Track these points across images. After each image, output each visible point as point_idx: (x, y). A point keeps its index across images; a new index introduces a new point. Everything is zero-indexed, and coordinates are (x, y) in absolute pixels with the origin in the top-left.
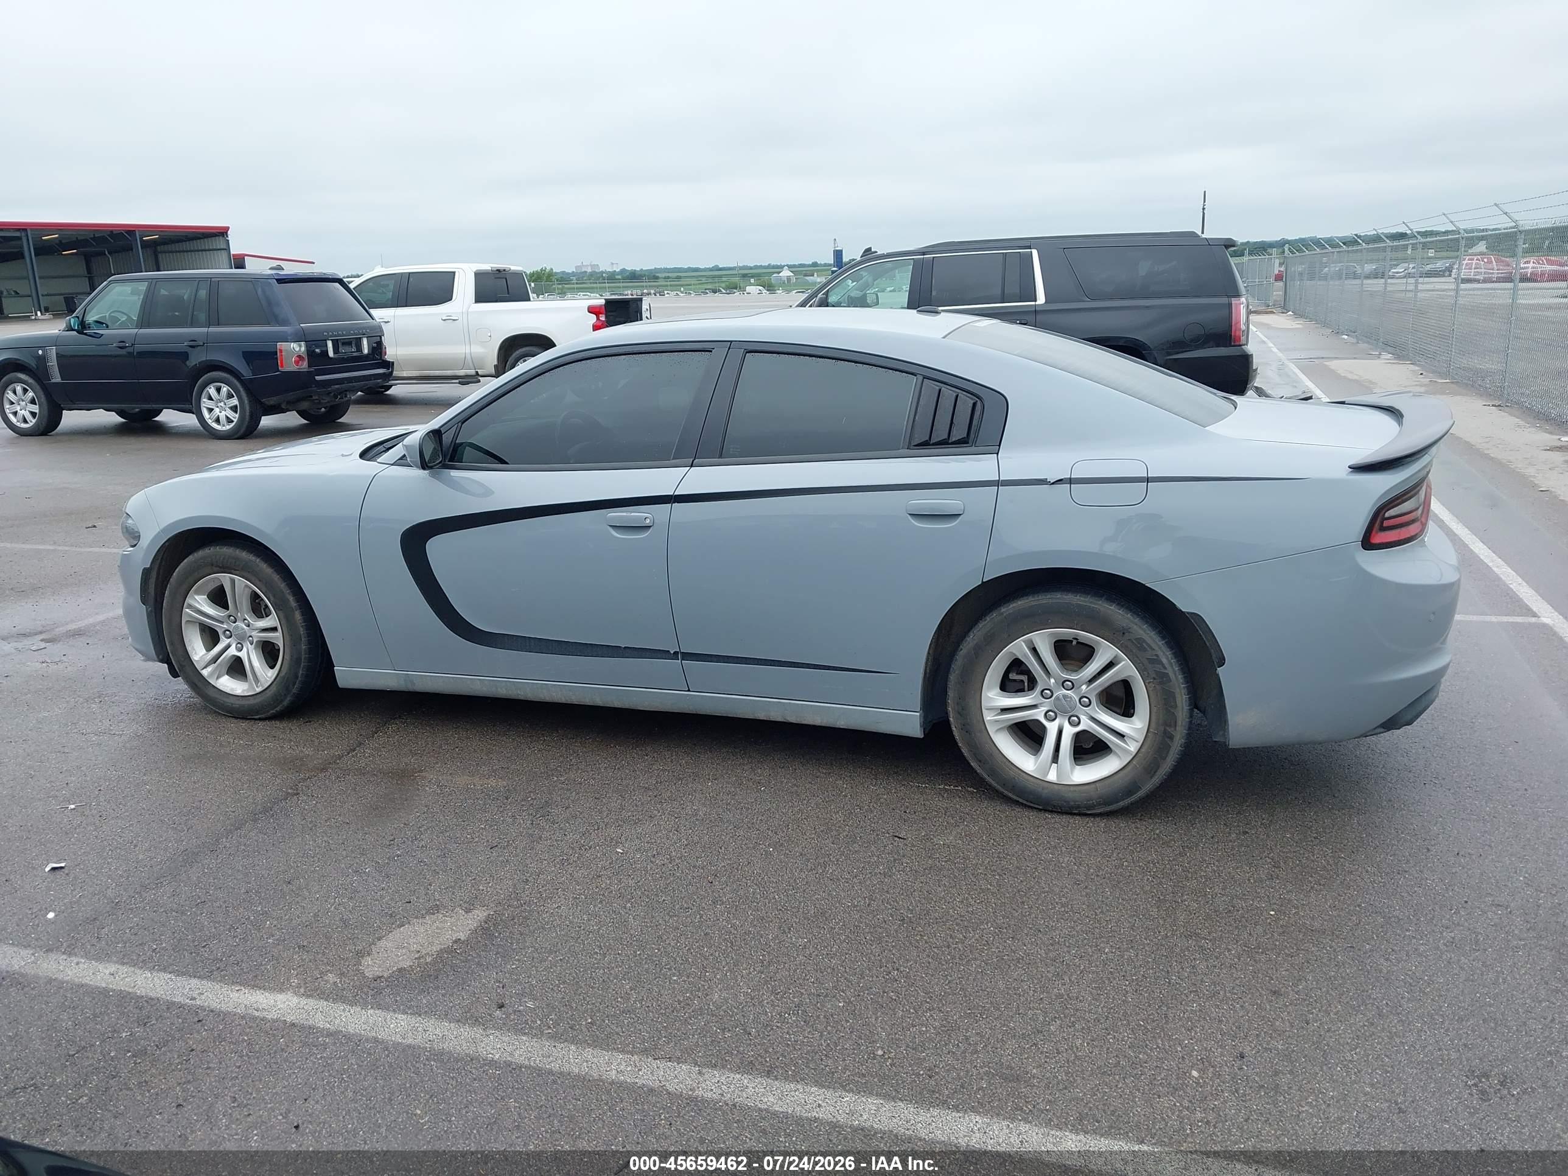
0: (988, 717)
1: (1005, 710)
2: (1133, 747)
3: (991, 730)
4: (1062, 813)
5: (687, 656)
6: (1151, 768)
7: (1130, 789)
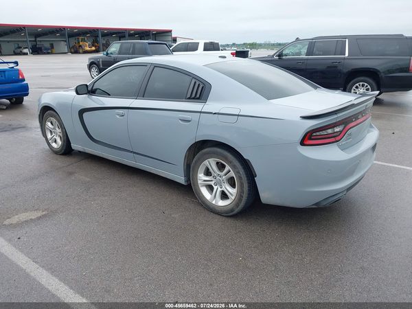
0: (199, 182)
1: (205, 181)
2: (233, 198)
3: (200, 185)
4: (216, 213)
5: (134, 153)
6: (237, 205)
7: (232, 210)
